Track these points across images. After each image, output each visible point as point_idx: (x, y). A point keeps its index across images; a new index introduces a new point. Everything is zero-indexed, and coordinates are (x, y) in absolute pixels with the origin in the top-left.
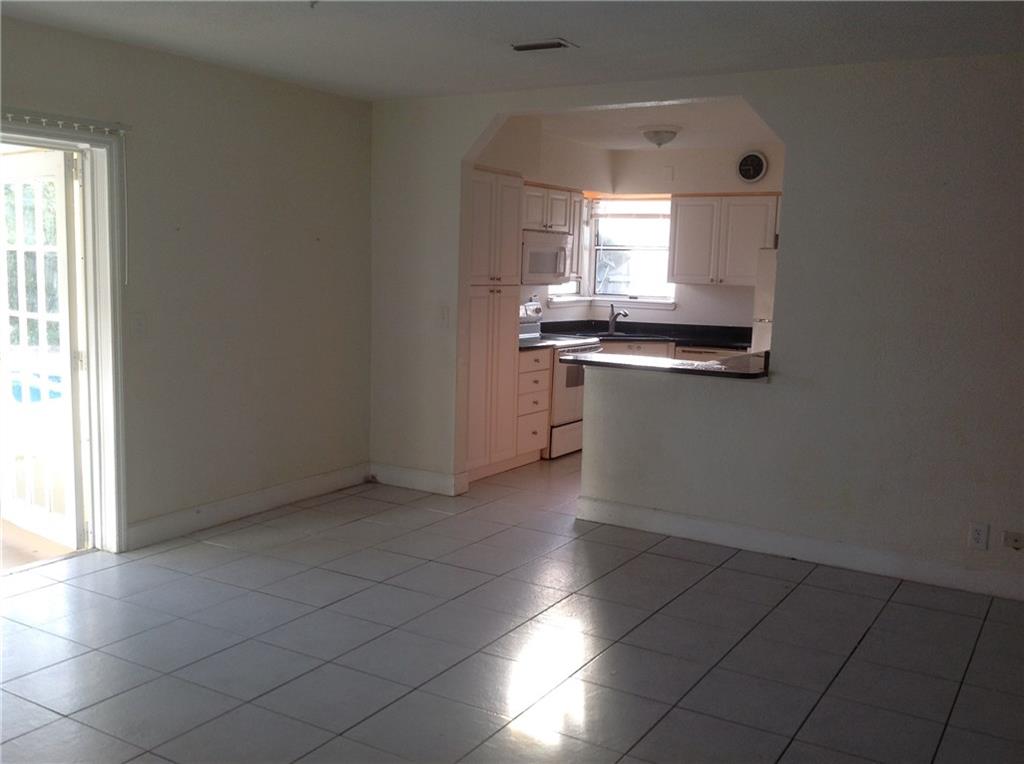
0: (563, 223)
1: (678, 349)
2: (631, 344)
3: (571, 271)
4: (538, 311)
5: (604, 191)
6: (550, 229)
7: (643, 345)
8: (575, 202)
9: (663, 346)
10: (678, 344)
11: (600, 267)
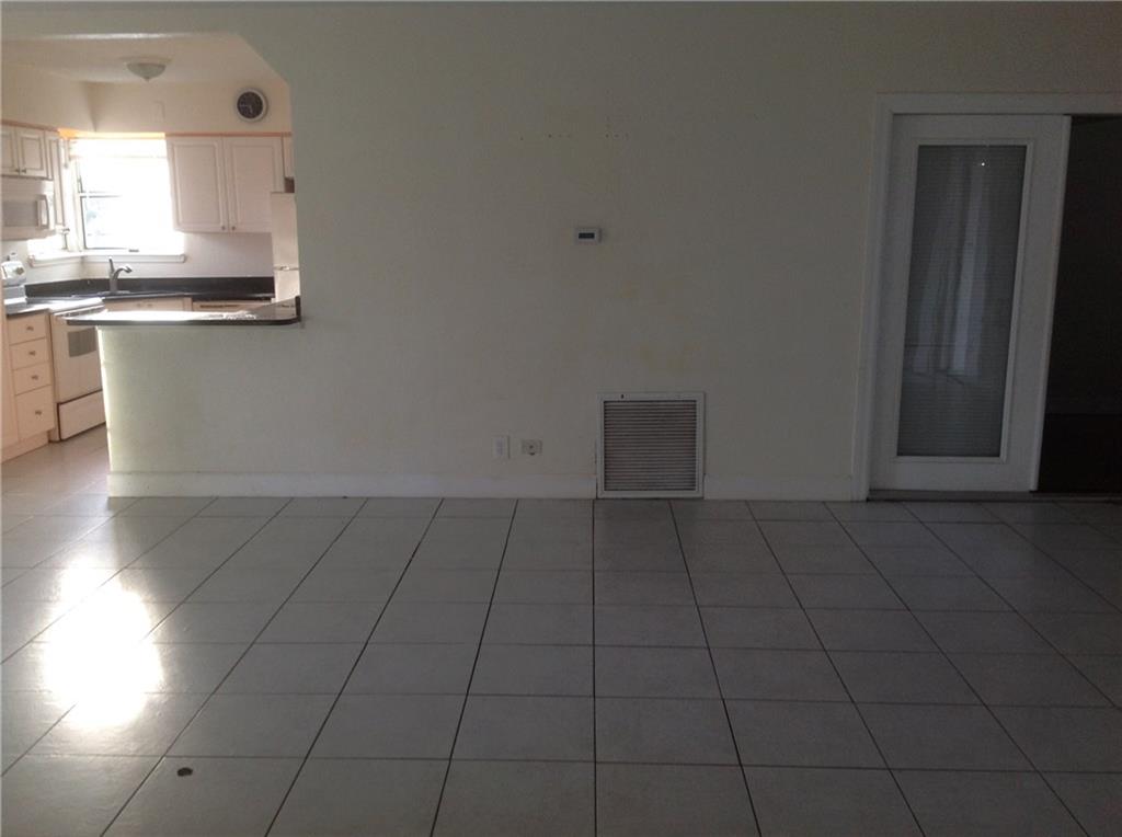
0: (39, 167)
1: (195, 304)
2: (141, 302)
3: (56, 222)
4: (19, 271)
5: (82, 128)
6: (23, 174)
7: (153, 303)
8: (50, 141)
9: (179, 302)
10: (195, 299)
11: (89, 216)
